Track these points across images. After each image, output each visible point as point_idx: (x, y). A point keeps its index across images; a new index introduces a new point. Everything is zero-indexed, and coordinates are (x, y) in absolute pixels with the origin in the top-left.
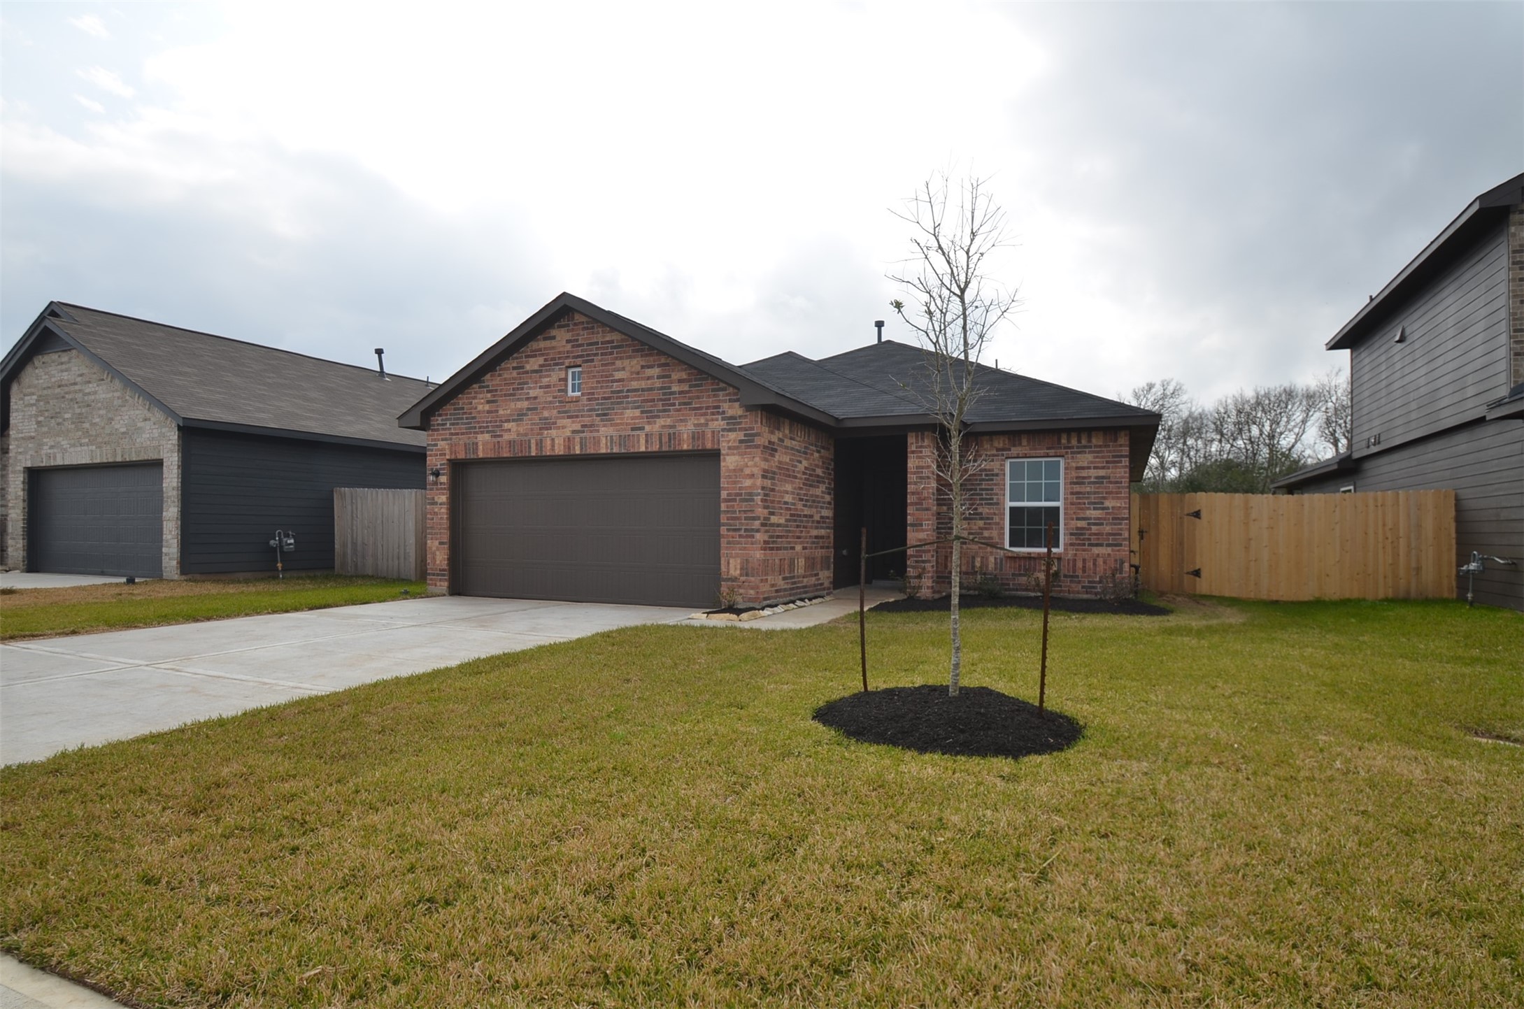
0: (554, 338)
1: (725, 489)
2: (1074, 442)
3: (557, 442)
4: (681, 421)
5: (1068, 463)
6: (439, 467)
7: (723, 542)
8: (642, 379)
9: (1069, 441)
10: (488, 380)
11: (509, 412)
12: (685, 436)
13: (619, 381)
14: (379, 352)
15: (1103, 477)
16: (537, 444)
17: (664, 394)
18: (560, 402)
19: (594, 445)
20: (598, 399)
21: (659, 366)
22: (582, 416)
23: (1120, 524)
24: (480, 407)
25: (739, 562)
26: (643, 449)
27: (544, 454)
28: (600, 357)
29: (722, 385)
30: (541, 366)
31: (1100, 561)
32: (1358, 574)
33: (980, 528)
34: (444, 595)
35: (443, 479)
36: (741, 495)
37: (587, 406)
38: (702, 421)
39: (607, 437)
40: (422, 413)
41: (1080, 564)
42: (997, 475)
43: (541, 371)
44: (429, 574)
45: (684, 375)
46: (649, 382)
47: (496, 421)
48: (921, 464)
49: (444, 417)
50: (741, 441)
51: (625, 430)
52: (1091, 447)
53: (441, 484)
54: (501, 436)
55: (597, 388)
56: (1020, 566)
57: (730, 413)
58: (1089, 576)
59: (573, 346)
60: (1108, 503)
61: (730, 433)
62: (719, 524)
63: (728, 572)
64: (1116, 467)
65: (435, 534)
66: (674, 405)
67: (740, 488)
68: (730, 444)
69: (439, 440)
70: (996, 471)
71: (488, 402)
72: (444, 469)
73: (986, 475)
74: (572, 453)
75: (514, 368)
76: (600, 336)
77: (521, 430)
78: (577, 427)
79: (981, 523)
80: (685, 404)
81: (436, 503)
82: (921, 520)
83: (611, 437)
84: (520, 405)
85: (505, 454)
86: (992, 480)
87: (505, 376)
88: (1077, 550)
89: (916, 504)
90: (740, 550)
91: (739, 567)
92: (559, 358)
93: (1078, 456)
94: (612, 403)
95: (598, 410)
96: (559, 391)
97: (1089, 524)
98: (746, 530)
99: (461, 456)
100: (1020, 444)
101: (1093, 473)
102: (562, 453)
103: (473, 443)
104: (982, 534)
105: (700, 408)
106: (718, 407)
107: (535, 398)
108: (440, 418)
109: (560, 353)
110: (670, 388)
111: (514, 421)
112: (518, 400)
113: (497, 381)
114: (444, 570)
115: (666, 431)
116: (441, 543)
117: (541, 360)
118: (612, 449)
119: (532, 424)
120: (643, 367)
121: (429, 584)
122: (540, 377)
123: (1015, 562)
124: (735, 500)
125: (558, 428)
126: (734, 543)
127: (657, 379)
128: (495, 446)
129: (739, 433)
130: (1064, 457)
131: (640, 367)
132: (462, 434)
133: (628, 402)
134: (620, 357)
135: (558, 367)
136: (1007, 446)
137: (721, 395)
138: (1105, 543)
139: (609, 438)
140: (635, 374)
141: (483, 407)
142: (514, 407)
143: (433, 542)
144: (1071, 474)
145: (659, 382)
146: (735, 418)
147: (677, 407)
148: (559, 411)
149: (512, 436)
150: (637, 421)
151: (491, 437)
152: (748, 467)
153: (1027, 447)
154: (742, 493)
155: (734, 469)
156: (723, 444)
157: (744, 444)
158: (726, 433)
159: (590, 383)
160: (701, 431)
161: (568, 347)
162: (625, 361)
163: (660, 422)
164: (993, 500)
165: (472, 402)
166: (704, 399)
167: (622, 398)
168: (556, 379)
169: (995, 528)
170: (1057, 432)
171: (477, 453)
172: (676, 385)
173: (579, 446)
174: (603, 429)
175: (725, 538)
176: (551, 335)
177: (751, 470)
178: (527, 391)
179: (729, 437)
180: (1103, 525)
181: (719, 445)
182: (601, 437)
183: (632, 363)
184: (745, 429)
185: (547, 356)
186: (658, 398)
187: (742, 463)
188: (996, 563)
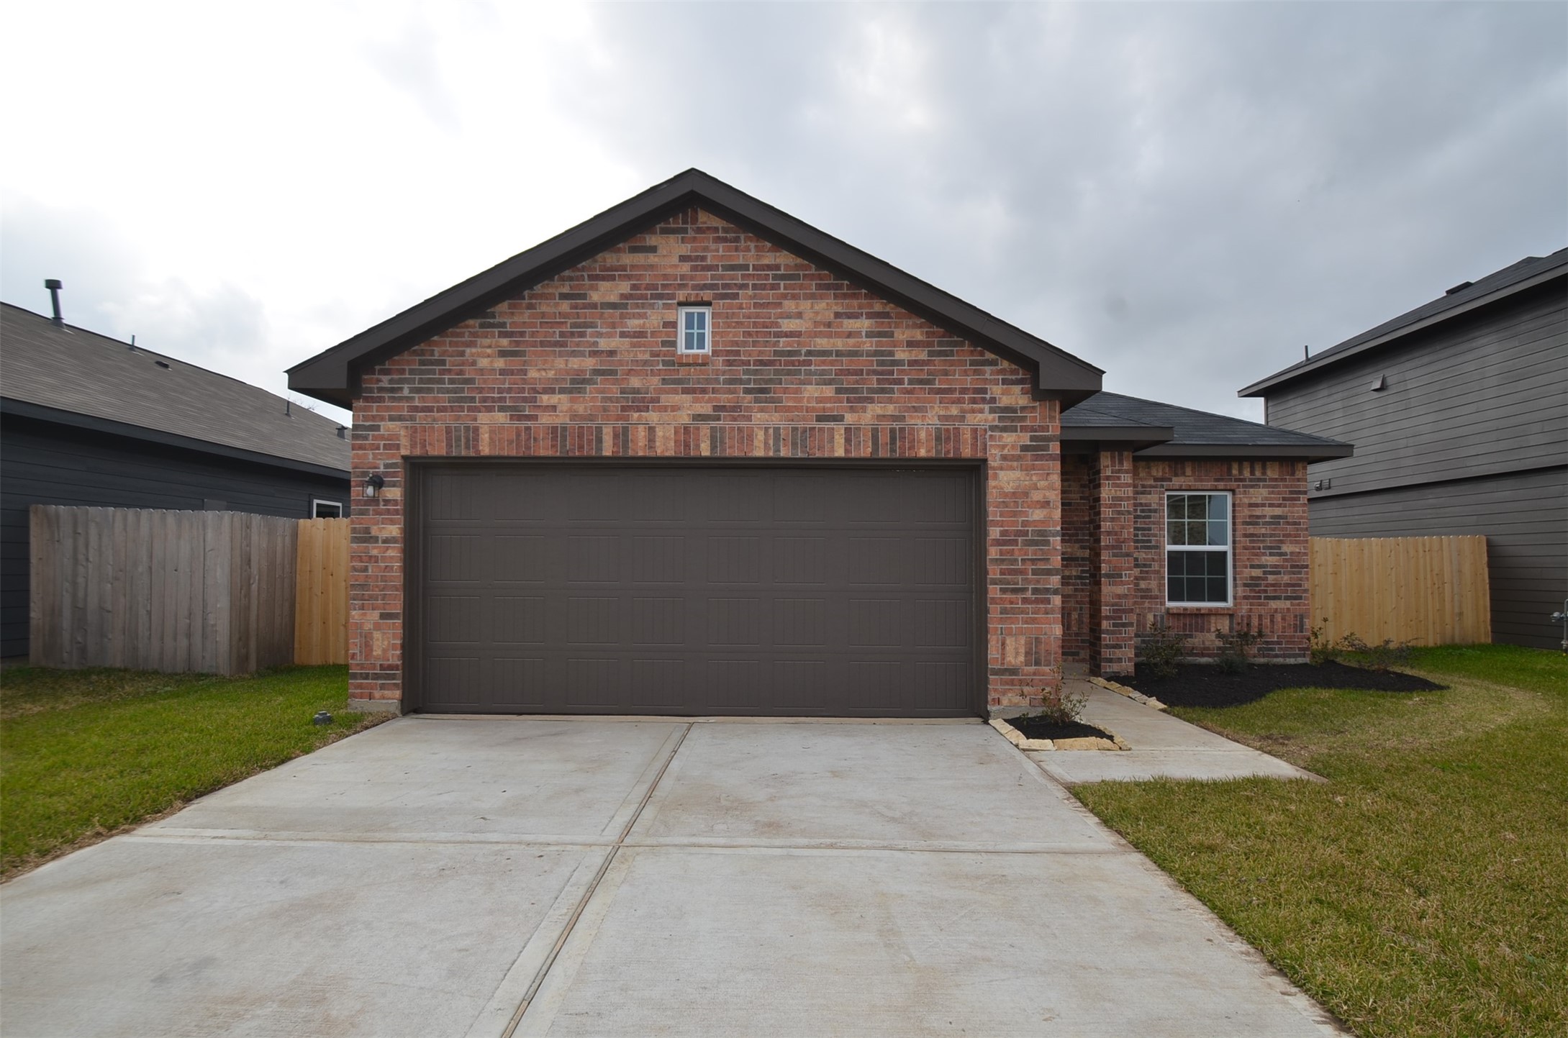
0: (653, 249)
1: (996, 524)
2: (1247, 473)
3: (659, 433)
4: (915, 409)
5: (1240, 499)
6: (382, 469)
7: (994, 611)
8: (838, 335)
9: (1241, 472)
10: (501, 314)
11: (551, 374)
12: (923, 435)
13: (786, 335)
14: (53, 285)
15: (1279, 517)
16: (616, 436)
17: (881, 363)
18: (665, 363)
19: (741, 440)
20: (748, 363)
21: (870, 316)
22: (714, 391)
23: (1300, 573)
24: (483, 363)
25: (1023, 642)
26: (840, 452)
27: (631, 453)
28: (750, 292)
29: (989, 356)
30: (623, 296)
31: (1278, 617)
34: (394, 717)
35: (394, 493)
36: (1026, 533)
37: (724, 373)
38: (954, 411)
39: (766, 429)
40: (350, 364)
41: (1255, 622)
42: (1155, 511)
43: (625, 306)
44: (354, 676)
45: (918, 335)
46: (851, 341)
47: (522, 390)
48: (1119, 494)
49: (395, 377)
50: (1025, 448)
51: (804, 419)
52: (1265, 480)
53: (387, 502)
54: (535, 418)
55: (745, 344)
56: (1185, 625)
57: (1005, 401)
58: (1266, 636)
59: (694, 268)
60: (1286, 548)
61: (1005, 435)
62: (985, 582)
63: (1003, 659)
64: (1294, 506)
65: (371, 597)
66: (900, 382)
67: (1025, 524)
68: (1006, 452)
69: (382, 419)
70: (1154, 506)
71: (503, 354)
72: (394, 474)
73: (1142, 511)
74: (692, 453)
75: (564, 297)
76: (753, 254)
77: (580, 409)
78: (706, 409)
79: (1136, 571)
80: (921, 382)
81: (376, 539)
83: (777, 430)
84: (575, 363)
85: (544, 449)
86: (1149, 517)
87: (544, 309)
88: (1251, 604)
89: (1113, 547)
90: (1026, 623)
91: (1022, 650)
92: (664, 286)
93: (1251, 490)
94: (777, 372)
95: (749, 381)
96: (664, 343)
97: (1265, 573)
98: (1035, 591)
99: (438, 449)
100: (1184, 474)
101: (1269, 511)
102: (670, 453)
103: (467, 429)
104: (1141, 585)
105: (950, 391)
106: (984, 391)
107: (612, 353)
108: (385, 378)
109: (665, 277)
110: (891, 354)
111: (562, 391)
112: (574, 354)
113: (524, 316)
114: (390, 667)
115: (888, 425)
116: (383, 616)
117: (625, 287)
118: (777, 451)
119: (605, 399)
121: (354, 696)
122: (622, 316)
123: (1178, 620)
124: (1015, 542)
125: (665, 409)
126: (1013, 611)
127: (866, 337)
128: (518, 435)
129: (1021, 434)
130: (1233, 491)
131: (832, 315)
132: (440, 410)
133: (809, 373)
134: (792, 294)
135: (660, 302)
136: (1167, 475)
137: (989, 372)
138: (1283, 595)
139: (771, 431)
140: (822, 327)
141: (492, 362)
142: (562, 366)
143: (364, 615)
144: (1244, 512)
145: (871, 342)
146: (1013, 410)
147: (906, 386)
148: (664, 379)
149: (561, 419)
150: (828, 405)
151: (511, 419)
152: (1038, 489)
153: (1191, 478)
154: (1028, 530)
155: (1014, 493)
156: (993, 451)
157: (1029, 453)
158: (998, 434)
159: (731, 335)
160: (952, 427)
161: (685, 269)
162: (802, 302)
163: (874, 409)
164: (1151, 543)
165: (464, 351)
166: (957, 377)
167: (797, 364)
168: (655, 322)
169: (1154, 577)
170: (1227, 461)
171: (476, 447)
172: (904, 351)
173: (709, 442)
174: (759, 415)
175: (997, 604)
176: (648, 244)
177: (1045, 495)
178: (592, 340)
179: (1004, 440)
180: (1280, 574)
181: (986, 453)
182: (755, 429)
183: (816, 307)
184: (1033, 429)
185: (638, 280)
186: (870, 370)
187: (1027, 483)
188: (1154, 623)
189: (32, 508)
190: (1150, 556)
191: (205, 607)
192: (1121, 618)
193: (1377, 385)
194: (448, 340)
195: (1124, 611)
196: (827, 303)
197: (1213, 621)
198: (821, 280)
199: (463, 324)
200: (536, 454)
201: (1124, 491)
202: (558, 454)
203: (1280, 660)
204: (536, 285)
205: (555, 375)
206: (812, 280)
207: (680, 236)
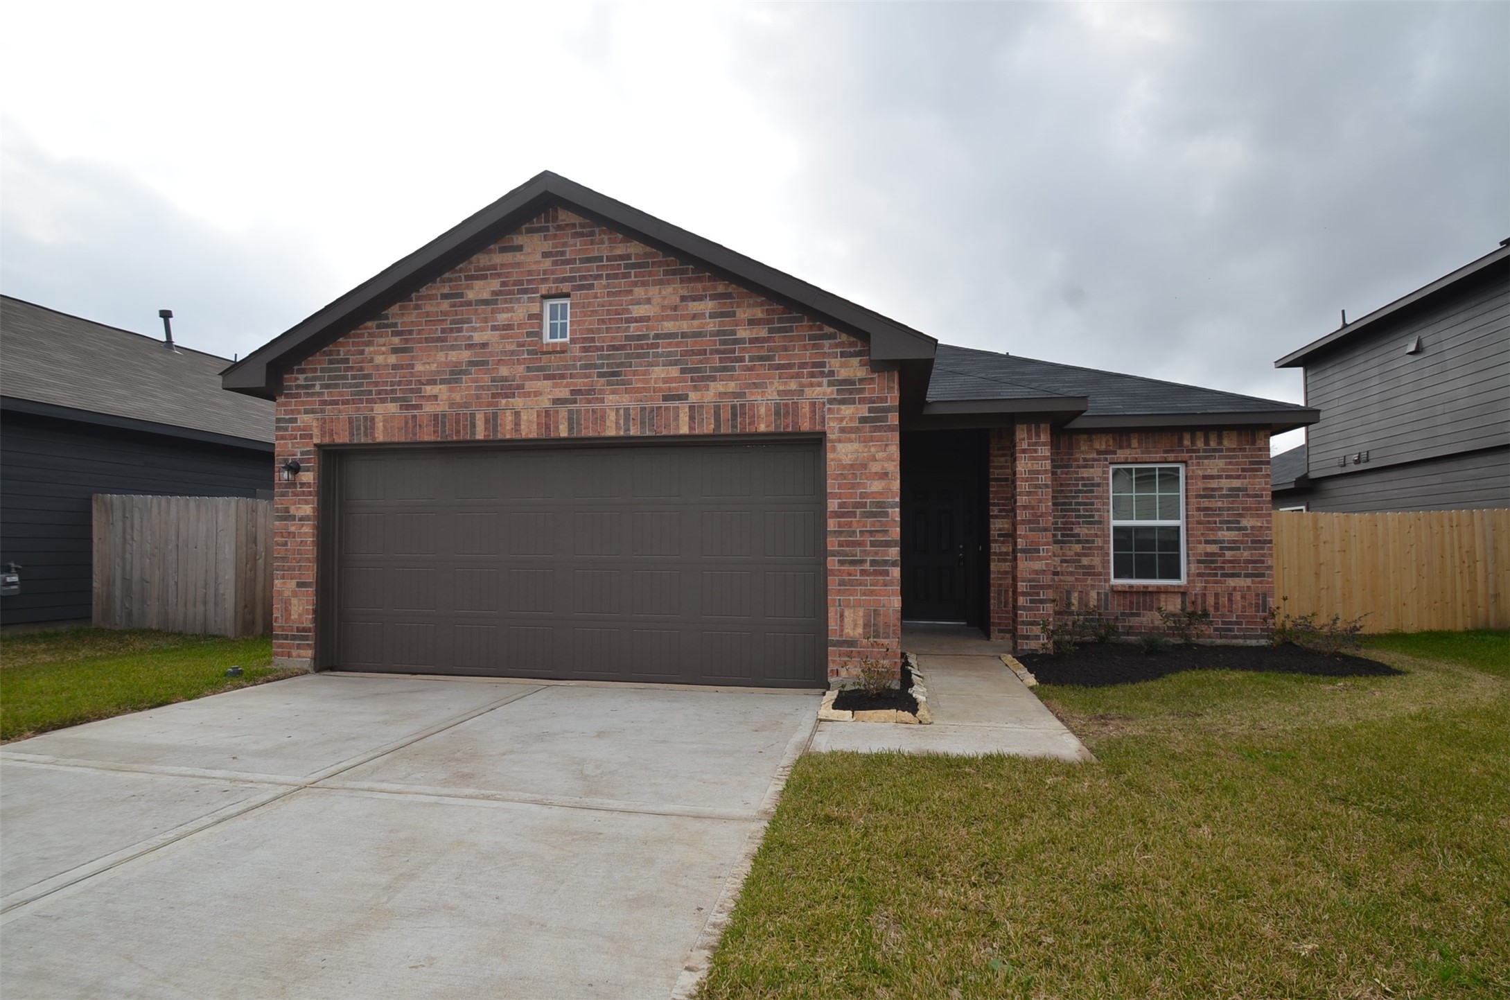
0: (519, 248)
1: (835, 496)
2: (1200, 444)
3: (524, 417)
4: (755, 385)
5: (1193, 471)
6: (299, 456)
7: (833, 583)
8: (683, 317)
9: (1193, 442)
10: (394, 315)
11: (434, 367)
12: (763, 410)
13: (637, 320)
14: (166, 315)
15: (1238, 489)
16: (487, 421)
17: (724, 342)
18: (529, 352)
19: (595, 422)
20: (602, 349)
21: (713, 297)
22: (572, 376)
23: (1262, 548)
24: (379, 359)
25: (861, 614)
26: (684, 430)
27: (500, 436)
28: (604, 282)
29: (828, 330)
30: (494, 293)
31: (1237, 596)
32: (1435, 603)
33: (1077, 554)
34: (306, 673)
35: (308, 477)
36: (864, 505)
37: (580, 359)
38: (793, 385)
39: (617, 410)
40: (270, 365)
41: (1211, 600)
42: (1098, 485)
43: (495, 302)
44: (277, 637)
45: (759, 313)
46: (696, 322)
47: (410, 383)
48: (1036, 467)
49: (310, 375)
50: (863, 420)
51: (652, 399)
52: (1221, 451)
53: (302, 485)
54: (419, 407)
55: (599, 331)
56: (1131, 603)
57: (843, 374)
58: (1223, 616)
59: (555, 263)
60: (1245, 522)
61: (843, 407)
62: (825, 553)
63: (842, 631)
64: (1255, 477)
65: (290, 568)
66: (742, 359)
67: (863, 495)
68: (844, 424)
69: (299, 413)
70: (1097, 480)
71: (395, 351)
72: (308, 461)
73: (1084, 485)
74: (553, 435)
75: (445, 296)
76: (606, 246)
77: (457, 397)
78: (564, 393)
79: (1078, 548)
80: (761, 358)
81: (293, 518)
82: (1038, 544)
83: (627, 410)
84: (454, 356)
85: (427, 436)
86: (1092, 491)
87: (428, 308)
88: (1206, 582)
89: (1030, 522)
90: (864, 594)
91: (861, 622)
92: (529, 281)
93: (1206, 461)
94: (627, 356)
95: (602, 366)
96: (529, 334)
97: (1221, 548)
98: (873, 563)
99: (343, 438)
100: (1129, 446)
101: (1226, 483)
102: (533, 435)
103: (366, 418)
104: (1080, 561)
105: (790, 366)
106: (823, 365)
107: (484, 345)
108: (301, 377)
109: (530, 273)
110: (733, 333)
111: (443, 382)
112: (452, 348)
113: (412, 316)
114: (305, 630)
115: (729, 402)
116: (299, 585)
117: (495, 284)
118: (628, 430)
119: (478, 388)
120: (683, 299)
121: (276, 654)
122: (493, 311)
123: (1124, 598)
124: (853, 514)
125: (528, 395)
126: (851, 583)
127: (710, 318)
128: (406, 423)
129: (859, 406)
130: (1185, 462)
131: (678, 299)
132: (345, 402)
133: (656, 355)
134: (642, 281)
135: (525, 296)
136: (1111, 448)
137: (827, 345)
138: (1243, 572)
139: (622, 412)
140: (669, 310)
141: (386, 358)
142: (443, 359)
143: (285, 583)
144: (1197, 485)
145: (714, 323)
146: (852, 383)
147: (747, 363)
148: (528, 367)
149: (441, 407)
150: (674, 385)
151: (401, 409)
152: (876, 461)
153: (1137, 450)
154: (866, 502)
155: (852, 465)
156: (832, 424)
157: (868, 425)
158: (836, 407)
159: (587, 324)
160: (790, 401)
161: (547, 265)
162: (651, 288)
163: (717, 387)
164: (1095, 518)
165: (364, 350)
166: (796, 352)
167: (646, 347)
168: (521, 315)
169: (1099, 554)
170: (1178, 431)
171: (372, 434)
172: (745, 329)
173: (566, 424)
174: (611, 397)
175: (835, 576)
176: (515, 244)
177: (883, 467)
178: (468, 334)
179: (842, 412)
180: (1240, 550)
181: (824, 426)
182: (608, 410)
183: (664, 292)
184: (871, 401)
185: (507, 277)
186: (712, 349)
187: (865, 454)
188: (1098, 600)
189: (94, 497)
190: (1093, 532)
191: (217, 578)
192: (1038, 594)
193: (1412, 348)
194: (351, 340)
195: (1042, 587)
196: (674, 288)
197: (1162, 599)
198: (668, 266)
199: (362, 326)
200: (421, 440)
201: (1042, 464)
202: (439, 439)
203: (1240, 642)
204: (421, 287)
205: (437, 367)
206: (659, 267)
207: (542, 234)
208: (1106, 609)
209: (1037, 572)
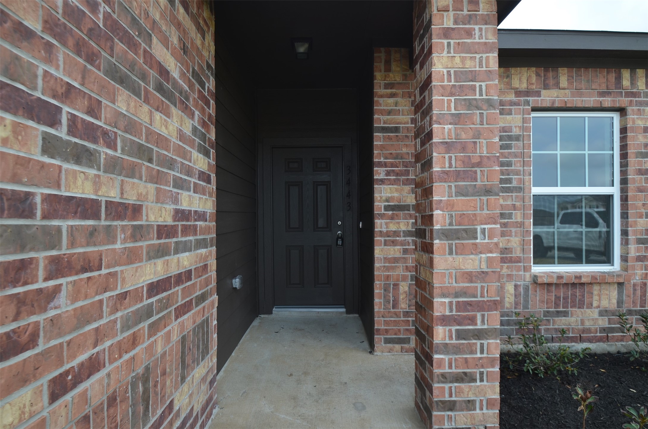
2: (641, 85)
9: (633, 83)
42: (517, 138)
56: (558, 298)
70: (516, 131)
82: (473, 219)
89: (458, 175)
123: (549, 291)
130: (622, 111)
136: (534, 87)
144: (636, 139)
153: (567, 91)
164: (511, 183)
169: (516, 232)
188: (515, 296)
190: (509, 203)
192: (472, 320)
195: (481, 307)
197: (595, 293)
201: (481, 59)
208: (526, 307)
209: (470, 276)
